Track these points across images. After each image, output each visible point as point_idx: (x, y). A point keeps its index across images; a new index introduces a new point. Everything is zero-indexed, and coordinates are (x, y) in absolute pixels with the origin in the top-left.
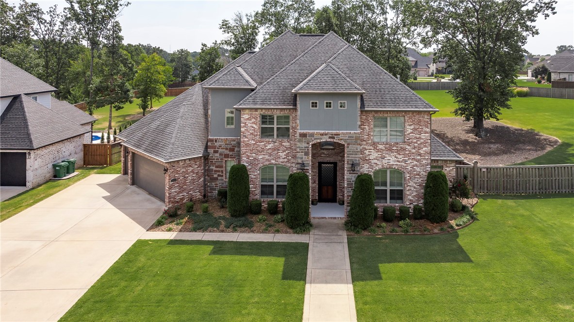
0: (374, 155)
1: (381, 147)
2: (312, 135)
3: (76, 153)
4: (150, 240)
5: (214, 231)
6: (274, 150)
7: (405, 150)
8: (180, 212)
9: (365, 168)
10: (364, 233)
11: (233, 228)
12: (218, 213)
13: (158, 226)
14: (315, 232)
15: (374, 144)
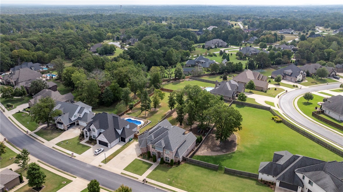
2: (157, 150)
3: (133, 136)
4: (137, 159)
5: (145, 159)
6: (154, 150)
7: (169, 155)
8: (142, 155)
9: (164, 156)
10: (161, 165)
11: (147, 159)
12: (147, 156)
13: (139, 157)
14: (156, 163)
15: (165, 153)
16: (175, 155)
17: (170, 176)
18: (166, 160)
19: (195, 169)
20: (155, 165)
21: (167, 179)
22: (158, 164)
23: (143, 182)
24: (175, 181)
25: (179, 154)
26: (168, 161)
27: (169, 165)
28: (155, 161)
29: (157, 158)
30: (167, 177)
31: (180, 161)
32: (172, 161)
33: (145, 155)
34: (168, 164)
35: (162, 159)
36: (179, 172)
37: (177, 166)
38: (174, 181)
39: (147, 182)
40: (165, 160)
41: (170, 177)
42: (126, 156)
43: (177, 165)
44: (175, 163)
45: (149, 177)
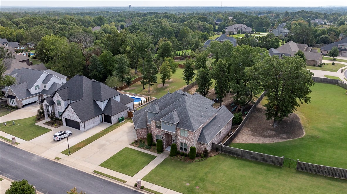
0: (180, 139)
1: (182, 137)
2: (164, 131)
3: (125, 114)
4: (128, 148)
5: (142, 148)
6: (159, 131)
7: (187, 139)
8: (138, 141)
9: (178, 141)
10: (172, 157)
11: (146, 149)
12: (146, 143)
13: (132, 144)
14: (162, 154)
15: (180, 136)
16: (198, 140)
17: (190, 177)
18: (182, 149)
19: (237, 165)
20: (159, 159)
21: (184, 182)
22: (167, 156)
23: (135, 189)
24: (200, 187)
25: (207, 137)
26: (186, 150)
27: (187, 157)
28: (160, 150)
29: (165, 146)
30: (184, 179)
31: (209, 151)
32: (193, 149)
33: (144, 142)
34: (186, 155)
35: (174, 147)
36: (207, 170)
37: (202, 160)
38: (197, 188)
39: (142, 188)
40: (179, 149)
41: (190, 179)
42: (108, 143)
43: (202, 157)
44: (198, 155)
45: (148, 178)
